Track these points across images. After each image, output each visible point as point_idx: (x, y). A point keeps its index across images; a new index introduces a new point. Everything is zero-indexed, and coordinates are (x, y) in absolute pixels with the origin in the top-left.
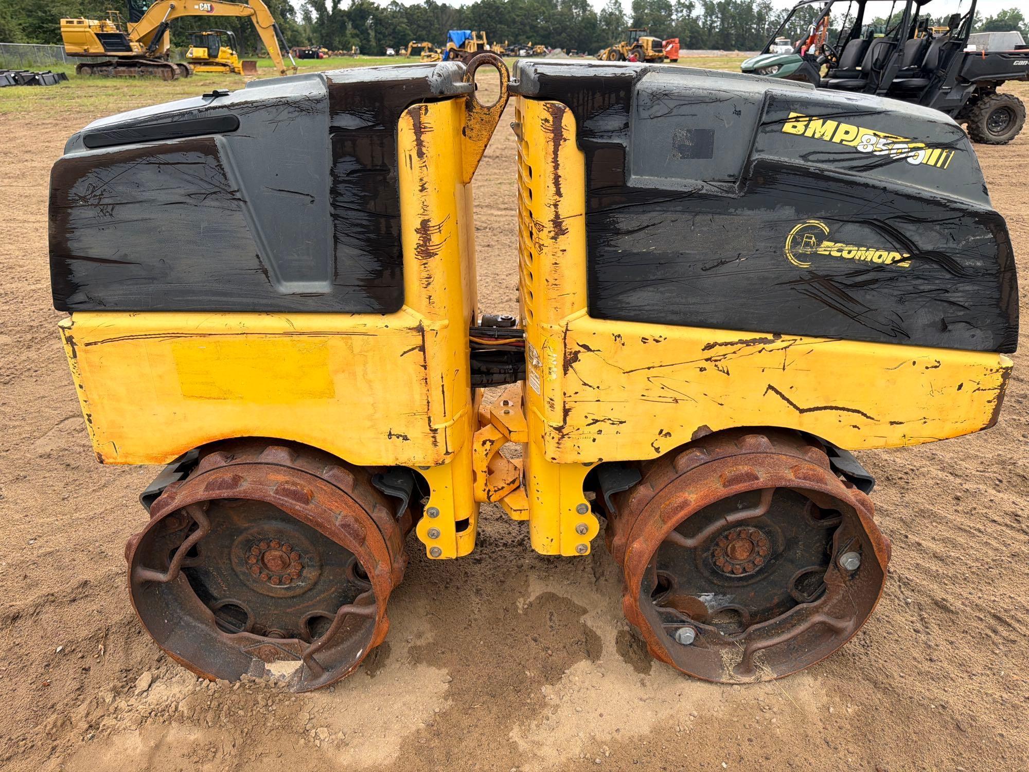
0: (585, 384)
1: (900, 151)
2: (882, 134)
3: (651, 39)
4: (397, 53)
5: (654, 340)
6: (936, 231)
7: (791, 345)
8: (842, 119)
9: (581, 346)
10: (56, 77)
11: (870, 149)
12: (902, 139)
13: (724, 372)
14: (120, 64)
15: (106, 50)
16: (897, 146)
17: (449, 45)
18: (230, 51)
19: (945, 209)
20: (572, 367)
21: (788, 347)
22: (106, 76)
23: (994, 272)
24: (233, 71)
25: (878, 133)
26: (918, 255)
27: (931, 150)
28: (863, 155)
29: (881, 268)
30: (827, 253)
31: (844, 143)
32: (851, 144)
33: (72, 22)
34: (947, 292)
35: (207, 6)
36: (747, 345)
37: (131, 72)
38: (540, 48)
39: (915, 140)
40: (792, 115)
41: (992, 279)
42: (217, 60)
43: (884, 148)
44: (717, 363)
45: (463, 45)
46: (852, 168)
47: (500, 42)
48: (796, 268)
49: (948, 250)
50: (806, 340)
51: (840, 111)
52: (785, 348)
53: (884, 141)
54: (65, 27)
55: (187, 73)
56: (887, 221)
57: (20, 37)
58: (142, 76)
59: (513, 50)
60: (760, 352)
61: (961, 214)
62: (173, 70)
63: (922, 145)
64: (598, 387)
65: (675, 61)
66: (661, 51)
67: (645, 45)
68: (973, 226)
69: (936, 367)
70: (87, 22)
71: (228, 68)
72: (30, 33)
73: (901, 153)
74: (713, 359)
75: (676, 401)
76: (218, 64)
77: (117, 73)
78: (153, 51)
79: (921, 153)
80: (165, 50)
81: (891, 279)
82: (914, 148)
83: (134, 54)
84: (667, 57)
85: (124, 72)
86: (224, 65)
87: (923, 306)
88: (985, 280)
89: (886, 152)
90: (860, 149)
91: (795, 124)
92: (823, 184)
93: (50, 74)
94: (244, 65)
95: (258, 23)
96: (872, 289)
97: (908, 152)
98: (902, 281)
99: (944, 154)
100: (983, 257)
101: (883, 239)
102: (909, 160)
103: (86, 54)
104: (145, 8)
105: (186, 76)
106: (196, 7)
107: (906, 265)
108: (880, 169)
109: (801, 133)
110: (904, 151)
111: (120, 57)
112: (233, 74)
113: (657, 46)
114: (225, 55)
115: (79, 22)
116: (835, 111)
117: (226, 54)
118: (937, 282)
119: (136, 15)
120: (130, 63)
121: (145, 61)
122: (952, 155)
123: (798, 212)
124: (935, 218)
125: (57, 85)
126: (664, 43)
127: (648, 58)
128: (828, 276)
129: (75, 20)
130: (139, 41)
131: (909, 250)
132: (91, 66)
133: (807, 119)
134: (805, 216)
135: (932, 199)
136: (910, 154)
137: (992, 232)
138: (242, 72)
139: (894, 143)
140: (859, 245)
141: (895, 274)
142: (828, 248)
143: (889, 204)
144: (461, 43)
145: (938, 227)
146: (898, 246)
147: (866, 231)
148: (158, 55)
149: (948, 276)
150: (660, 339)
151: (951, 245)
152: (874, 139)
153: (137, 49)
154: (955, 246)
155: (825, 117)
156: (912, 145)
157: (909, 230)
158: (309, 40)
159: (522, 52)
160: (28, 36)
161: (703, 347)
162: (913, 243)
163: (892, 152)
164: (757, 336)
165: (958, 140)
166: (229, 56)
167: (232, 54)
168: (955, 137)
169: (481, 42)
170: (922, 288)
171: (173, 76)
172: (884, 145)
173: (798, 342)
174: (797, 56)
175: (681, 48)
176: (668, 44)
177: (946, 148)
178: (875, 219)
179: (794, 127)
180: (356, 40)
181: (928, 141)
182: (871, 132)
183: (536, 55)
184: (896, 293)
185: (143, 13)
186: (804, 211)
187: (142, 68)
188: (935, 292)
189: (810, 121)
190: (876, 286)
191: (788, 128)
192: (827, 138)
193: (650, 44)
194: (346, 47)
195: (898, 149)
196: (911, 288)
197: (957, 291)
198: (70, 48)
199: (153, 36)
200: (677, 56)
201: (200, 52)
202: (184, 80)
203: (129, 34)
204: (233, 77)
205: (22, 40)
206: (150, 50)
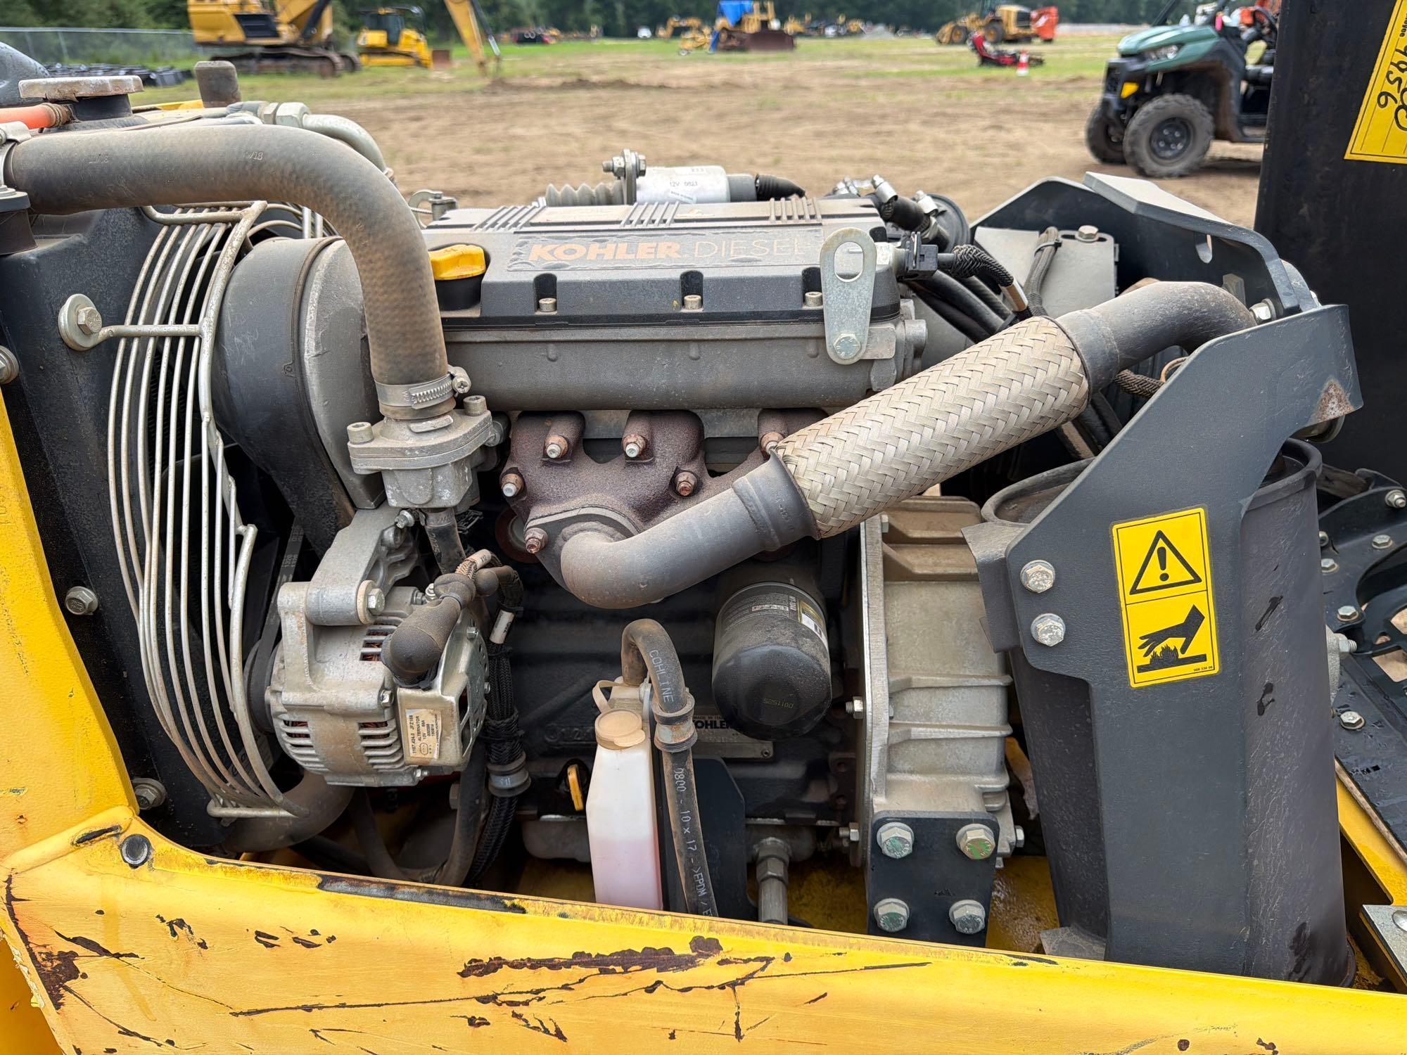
0: (128, 1033)
3: (1015, 9)
4: (654, 35)
5: (296, 940)
7: (750, 976)
9: (75, 940)
10: (180, 76)
13: (546, 1031)
14: (264, 56)
15: (247, 37)
17: (720, 23)
18: (417, 36)
20: (67, 989)
21: (742, 982)
22: (245, 73)
24: (419, 63)
36: (603, 972)
37: (279, 66)
38: (856, 25)
42: (398, 49)
44: (518, 1010)
45: (739, 23)
47: (799, 16)
52: (733, 985)
54: (194, 5)
55: (352, 66)
57: (145, 21)
58: (294, 71)
59: (816, 29)
60: (650, 990)
62: (333, 64)
64: (171, 1042)
65: (1049, 41)
66: (1028, 27)
67: (1004, 18)
71: (412, 60)
72: (159, 15)
74: (501, 998)
76: (399, 54)
77: (260, 68)
78: (309, 37)
80: (325, 35)
83: (282, 41)
84: (1037, 36)
85: (269, 66)
86: (407, 55)
93: (171, 72)
94: (434, 57)
103: (221, 43)
105: (352, 73)
111: (266, 47)
112: (419, 67)
113: (1023, 19)
114: (409, 42)
117: (411, 39)
120: (278, 54)
121: (296, 52)
125: (179, 87)
126: (1034, 14)
127: (1010, 38)
130: (291, 23)
138: (431, 64)
144: (738, 20)
148: (315, 42)
150: (314, 939)
153: (287, 33)
158: (535, 18)
159: (830, 31)
160: (157, 21)
161: (462, 969)
166: (413, 43)
167: (418, 41)
169: (764, 17)
171: (333, 71)
173: (776, 966)
174: (1210, 30)
175: (1060, 21)
176: (1040, 16)
180: (598, 18)
183: (850, 34)
187: (294, 62)
193: (1013, 17)
194: (584, 28)
198: (199, 35)
199: (309, 15)
200: (1053, 34)
201: (375, 38)
202: (347, 77)
203: (276, 15)
204: (419, 72)
205: (147, 25)
206: (306, 35)
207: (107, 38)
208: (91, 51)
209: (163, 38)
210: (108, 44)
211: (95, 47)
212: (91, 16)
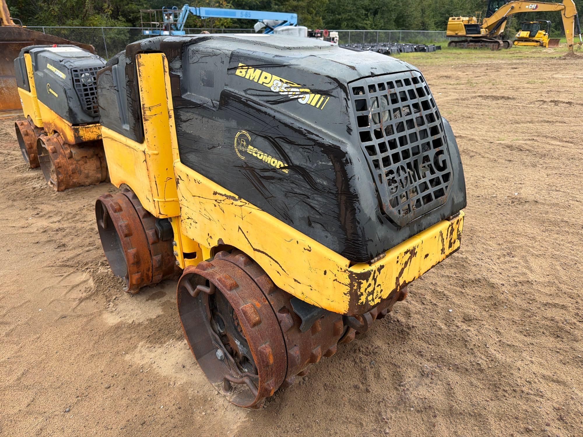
0: (183, 197)
1: (294, 93)
2: (285, 81)
6: (300, 152)
7: (243, 205)
8: (264, 69)
9: (179, 176)
10: (435, 48)
11: (277, 90)
12: (296, 85)
13: (222, 210)
14: (471, 41)
15: (467, 34)
16: (292, 90)
18: (544, 33)
19: (304, 137)
20: (178, 186)
22: (462, 48)
23: (335, 192)
24: (542, 45)
25: (282, 79)
26: (292, 167)
27: (314, 95)
28: (274, 94)
29: (274, 170)
30: (251, 153)
31: (264, 84)
32: (268, 85)
33: (454, 19)
34: (309, 198)
35: (534, 6)
36: (227, 198)
37: (476, 45)
39: (304, 86)
40: (240, 65)
41: (333, 197)
42: (534, 39)
43: (285, 90)
44: (219, 204)
46: (268, 102)
48: (239, 159)
49: (307, 168)
50: (251, 205)
51: (263, 63)
52: (241, 206)
53: (285, 85)
54: (450, 22)
55: (508, 46)
56: (276, 139)
58: (481, 48)
60: (230, 204)
61: (313, 143)
62: (499, 44)
63: (308, 90)
64: (187, 200)
68: (321, 153)
69: (309, 250)
70: (462, 18)
71: (538, 44)
72: (439, 25)
73: (295, 95)
74: (217, 201)
75: (210, 219)
76: (533, 41)
77: (468, 46)
78: (492, 34)
79: (307, 96)
80: (500, 33)
81: (280, 179)
82: (303, 92)
83: (481, 35)
85: (472, 45)
86: (537, 41)
87: (297, 203)
88: (329, 196)
89: (286, 93)
90: (272, 89)
91: (241, 70)
92: (247, 109)
93: (433, 46)
94: (550, 43)
95: (564, 14)
96: (272, 183)
97: (299, 95)
98: (285, 182)
99: (322, 99)
100: (327, 179)
101: (274, 151)
102: (300, 100)
103: (456, 36)
104: (497, 9)
105: (507, 48)
106: (527, 7)
107: (286, 171)
108: (282, 104)
109: (243, 76)
110: (297, 93)
111: (473, 37)
112: (541, 47)
114: (540, 36)
115: (458, 19)
116: (261, 63)
118: (303, 188)
119: (490, 13)
120: (477, 40)
121: (485, 40)
122: (327, 100)
123: (238, 124)
124: (300, 143)
125: (433, 52)
128: (252, 167)
129: (456, 18)
130: (486, 28)
131: (288, 163)
132: (456, 42)
133: (247, 67)
134: (241, 128)
135: (298, 129)
136: (300, 96)
137: (332, 161)
138: (547, 46)
139: (291, 87)
140: (264, 152)
141: (282, 177)
142: (251, 150)
143: (277, 128)
145: (301, 150)
146: (282, 158)
147: (266, 143)
148: (495, 35)
149: (308, 187)
150: (199, 182)
151: (309, 164)
152: (280, 84)
153: (483, 32)
154: (310, 165)
155: (256, 67)
156: (302, 90)
157: (287, 148)
160: (437, 27)
161: (213, 193)
162: (289, 157)
163: (290, 93)
164: (232, 195)
165: (333, 89)
166: (542, 36)
167: (545, 35)
168: (332, 86)
170: (295, 190)
171: (498, 48)
172: (285, 88)
173: (247, 205)
177: (324, 94)
178: (270, 137)
179: (241, 72)
181: (313, 88)
182: (279, 78)
184: (283, 189)
185: (494, 12)
186: (241, 125)
187: (483, 43)
188: (302, 196)
189: (248, 69)
190: (273, 181)
191: (238, 72)
192: (256, 81)
195: (293, 92)
196: (290, 188)
197: (313, 199)
198: (448, 33)
199: (495, 25)
201: (524, 34)
202: (504, 50)
203: (482, 24)
204: (540, 49)
205: (433, 29)
206: (491, 33)
207: (417, 34)
208: (410, 38)
209: (437, 34)
210: (416, 36)
211: (411, 37)
212: (414, 26)
